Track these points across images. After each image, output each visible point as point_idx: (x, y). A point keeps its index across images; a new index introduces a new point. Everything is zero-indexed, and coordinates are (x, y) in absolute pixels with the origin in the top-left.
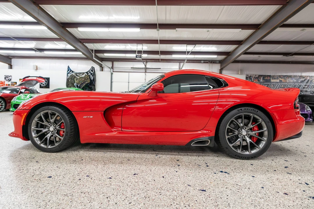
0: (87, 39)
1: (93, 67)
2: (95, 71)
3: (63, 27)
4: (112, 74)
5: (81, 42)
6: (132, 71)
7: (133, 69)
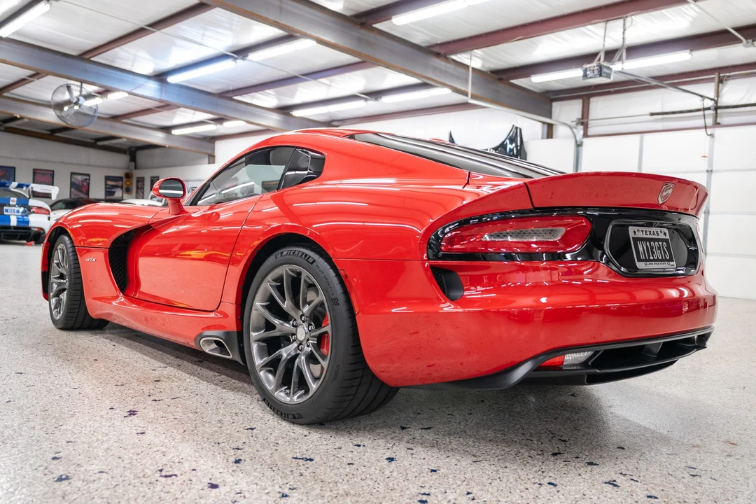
0: (455, 42)
1: (517, 128)
2: (524, 140)
3: (363, 25)
4: (579, 145)
5: (438, 55)
6: (659, 126)
7: (662, 120)
